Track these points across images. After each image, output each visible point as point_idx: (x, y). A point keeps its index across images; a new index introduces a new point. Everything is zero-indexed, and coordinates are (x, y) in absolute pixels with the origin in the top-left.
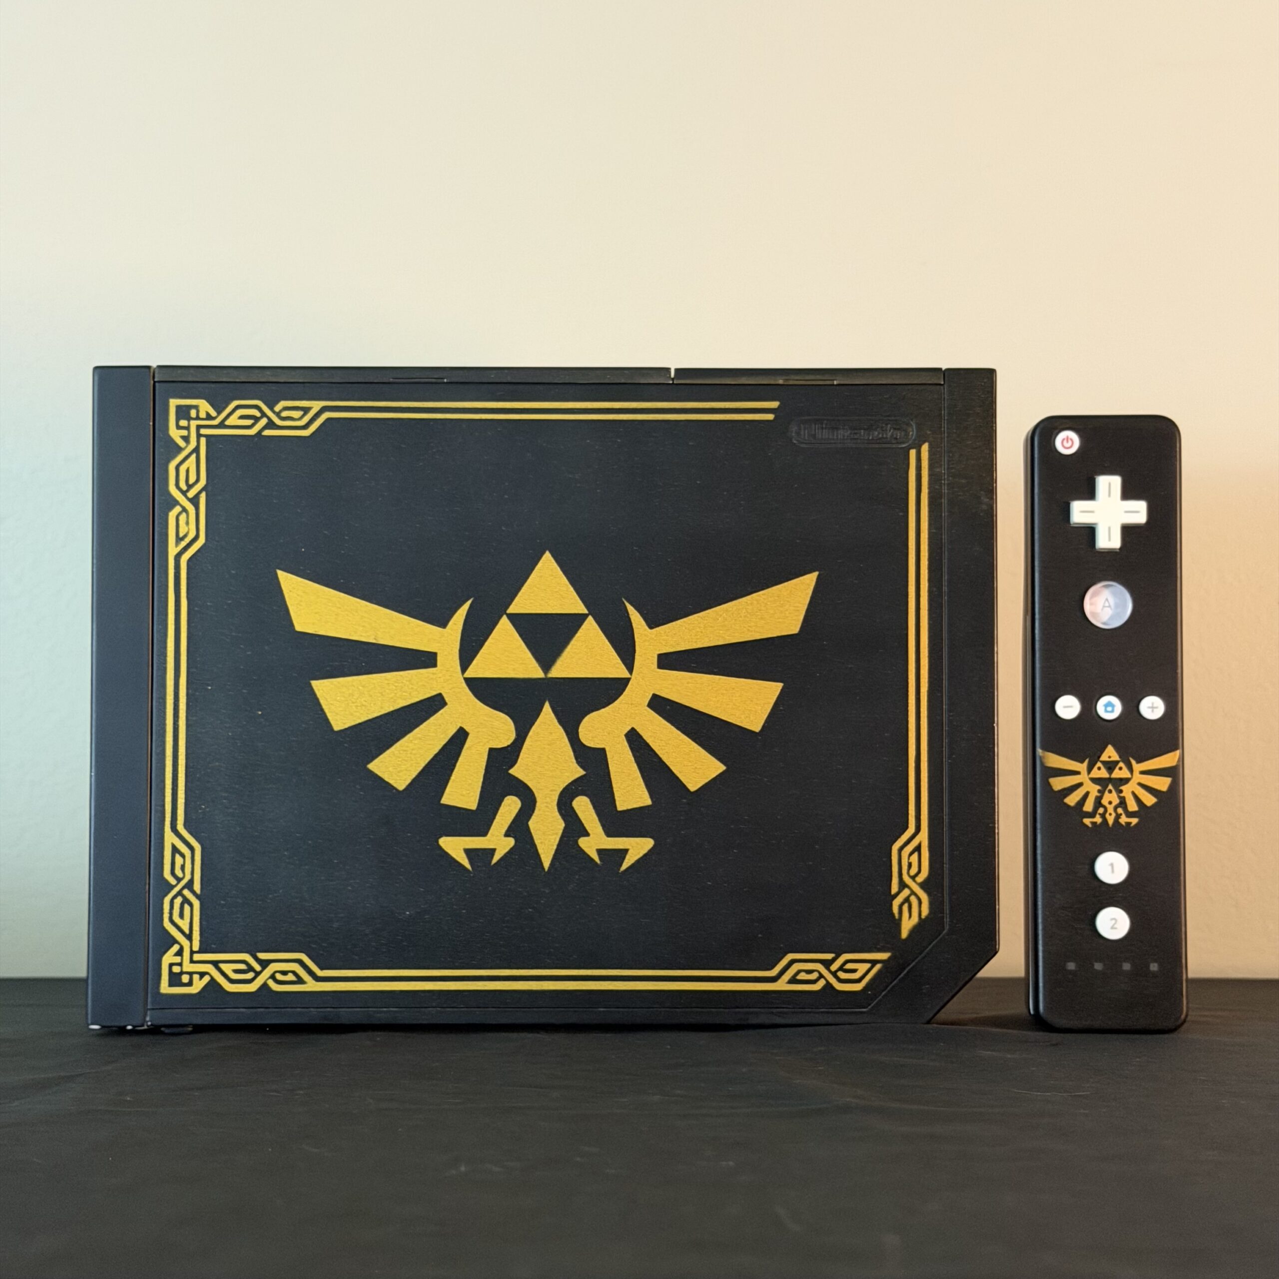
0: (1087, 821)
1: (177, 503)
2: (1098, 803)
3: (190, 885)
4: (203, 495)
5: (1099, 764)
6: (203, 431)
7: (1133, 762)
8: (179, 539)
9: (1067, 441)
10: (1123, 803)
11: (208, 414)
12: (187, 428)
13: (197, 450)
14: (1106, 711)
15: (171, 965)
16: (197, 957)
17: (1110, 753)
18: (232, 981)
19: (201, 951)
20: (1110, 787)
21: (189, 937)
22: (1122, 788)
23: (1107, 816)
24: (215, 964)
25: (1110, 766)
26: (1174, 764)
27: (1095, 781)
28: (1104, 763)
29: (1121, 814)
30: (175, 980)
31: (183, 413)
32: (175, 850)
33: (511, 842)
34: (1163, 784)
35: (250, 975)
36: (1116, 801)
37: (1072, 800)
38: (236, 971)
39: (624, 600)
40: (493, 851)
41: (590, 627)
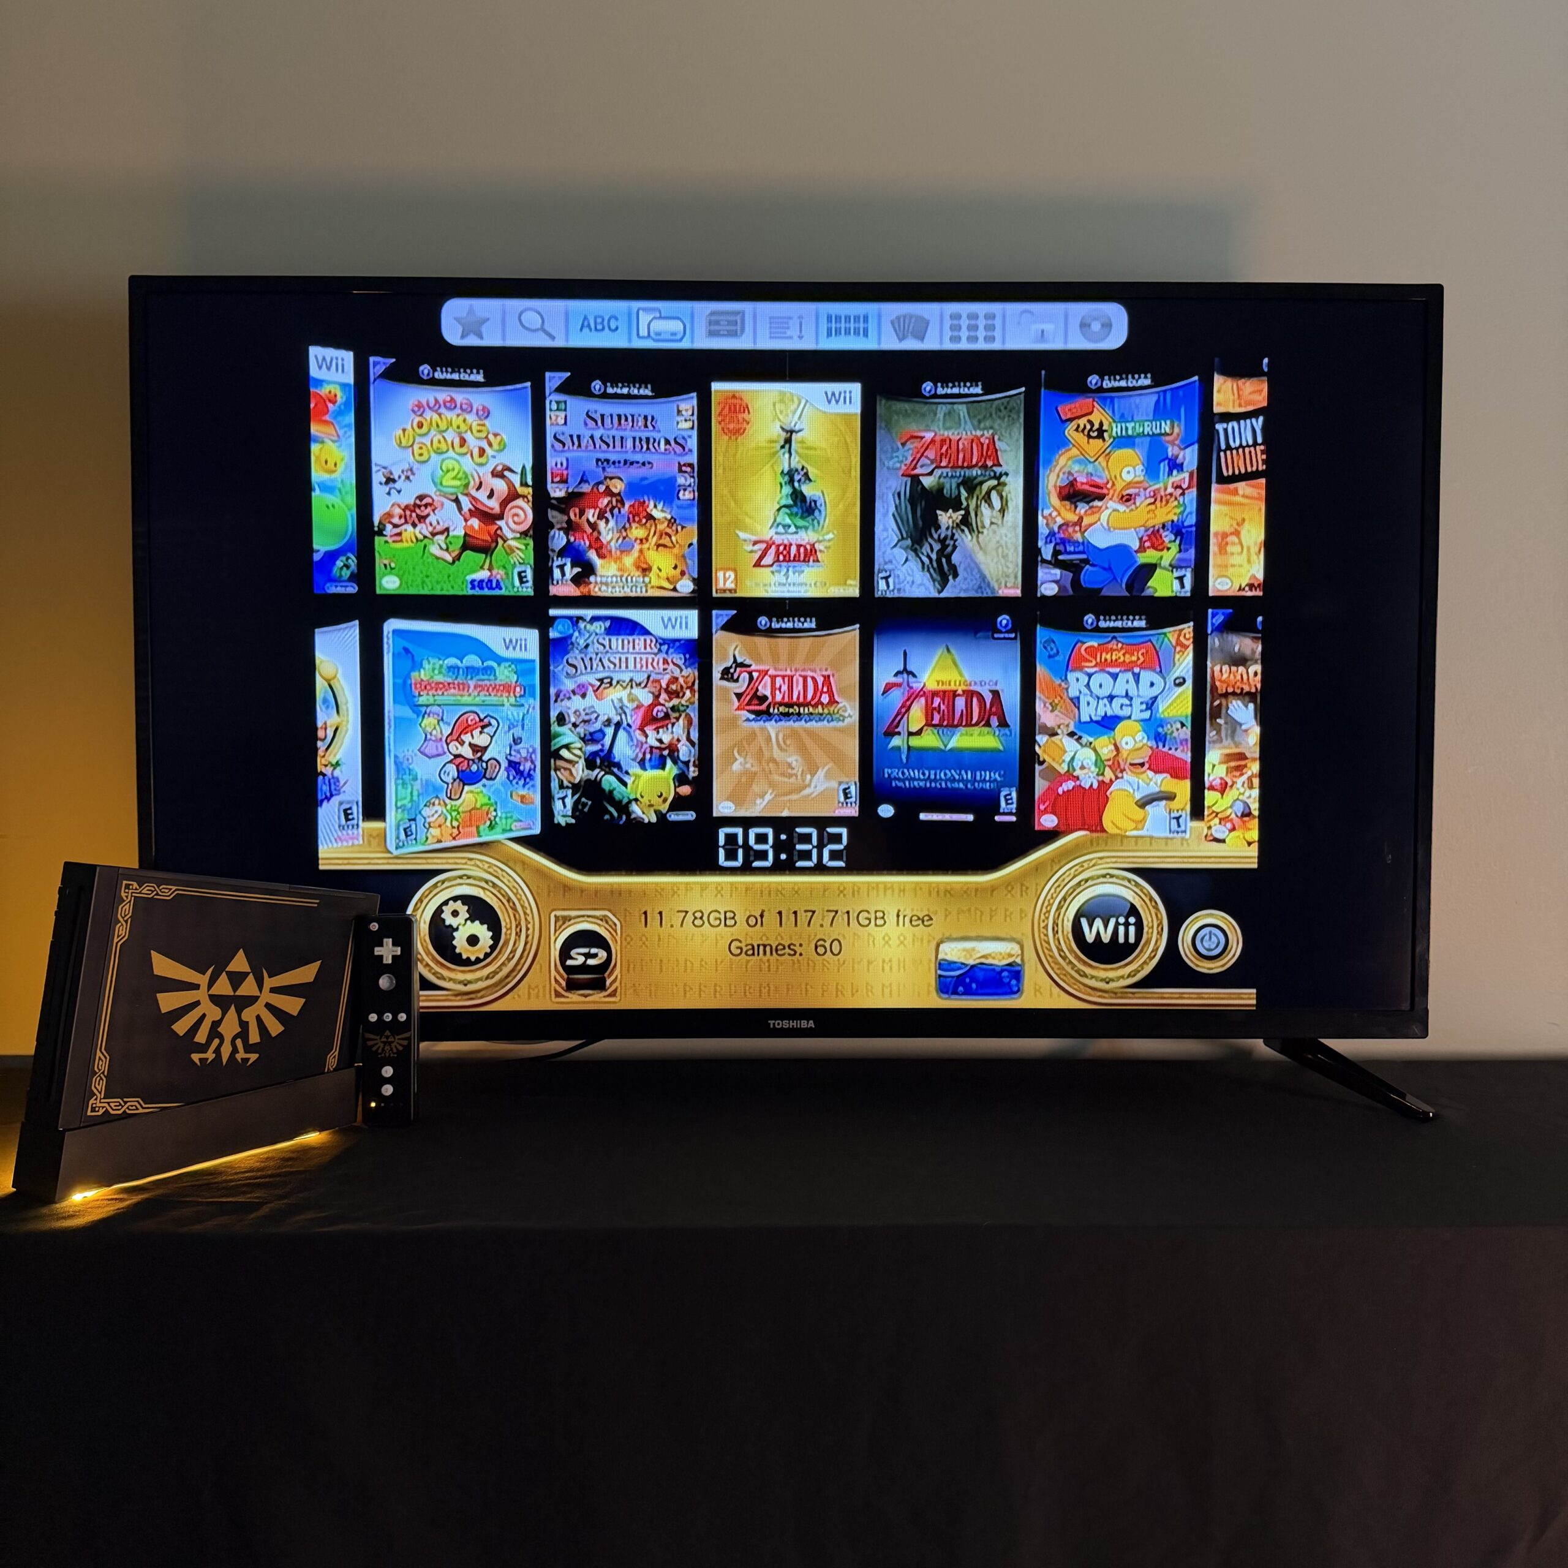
0: (379, 1056)
1: (120, 922)
2: (383, 1049)
3: (103, 1073)
4: (129, 920)
5: (383, 1037)
6: (133, 895)
7: (396, 1036)
8: (118, 936)
10: (392, 1049)
11: (135, 888)
12: (128, 893)
13: (130, 902)
14: (386, 1019)
15: (92, 1104)
16: (102, 1100)
17: (387, 1033)
18: (113, 1110)
19: (104, 1098)
20: (387, 1044)
21: (100, 1093)
22: (392, 1044)
23: (385, 1054)
24: (108, 1103)
25: (388, 1037)
27: (382, 1042)
28: (386, 1036)
29: (391, 1053)
30: (93, 1110)
31: (127, 886)
32: (100, 1058)
33: (214, 1055)
34: (405, 1043)
35: (120, 1107)
36: (389, 1049)
37: (374, 1049)
38: (115, 1106)
39: (262, 968)
40: (207, 1059)
41: (251, 977)
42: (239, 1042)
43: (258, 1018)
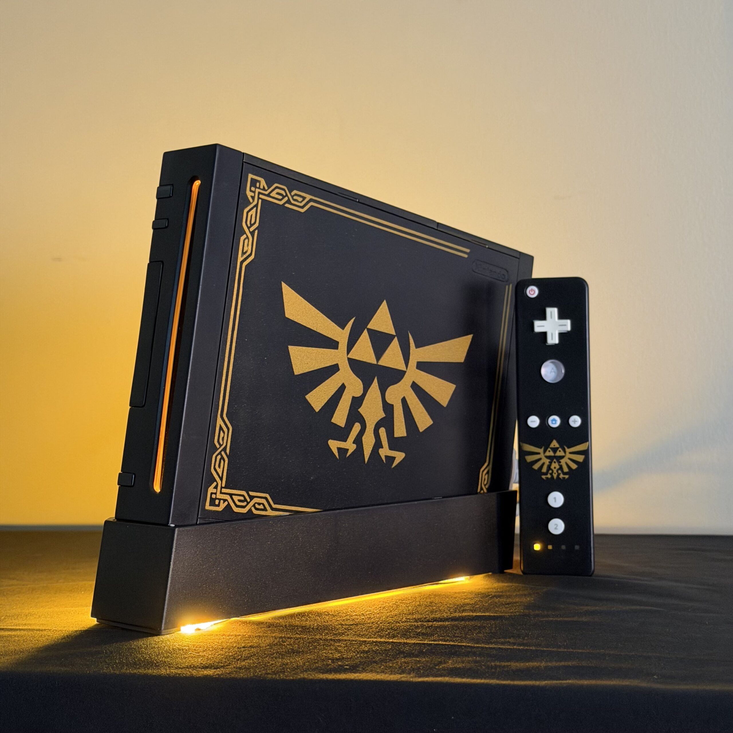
0: (543, 476)
1: (245, 233)
2: (549, 468)
3: (225, 449)
4: (256, 232)
5: (549, 449)
6: (261, 196)
7: (566, 448)
8: (244, 253)
10: (561, 468)
11: (264, 187)
12: (254, 192)
13: (256, 206)
14: (552, 423)
15: (212, 493)
16: (224, 490)
17: (555, 444)
18: (237, 506)
19: (226, 487)
20: (555, 460)
21: (221, 479)
22: (561, 461)
23: (554, 474)
24: (231, 495)
25: (555, 450)
26: (587, 449)
27: (548, 457)
28: (552, 448)
29: (560, 473)
30: (213, 502)
31: (254, 183)
32: (221, 428)
33: (355, 446)
34: (579, 460)
35: (245, 504)
36: (558, 467)
37: (537, 466)
38: (240, 501)
39: (409, 332)
40: (347, 450)
41: (395, 342)
42: (382, 431)
43: (404, 401)
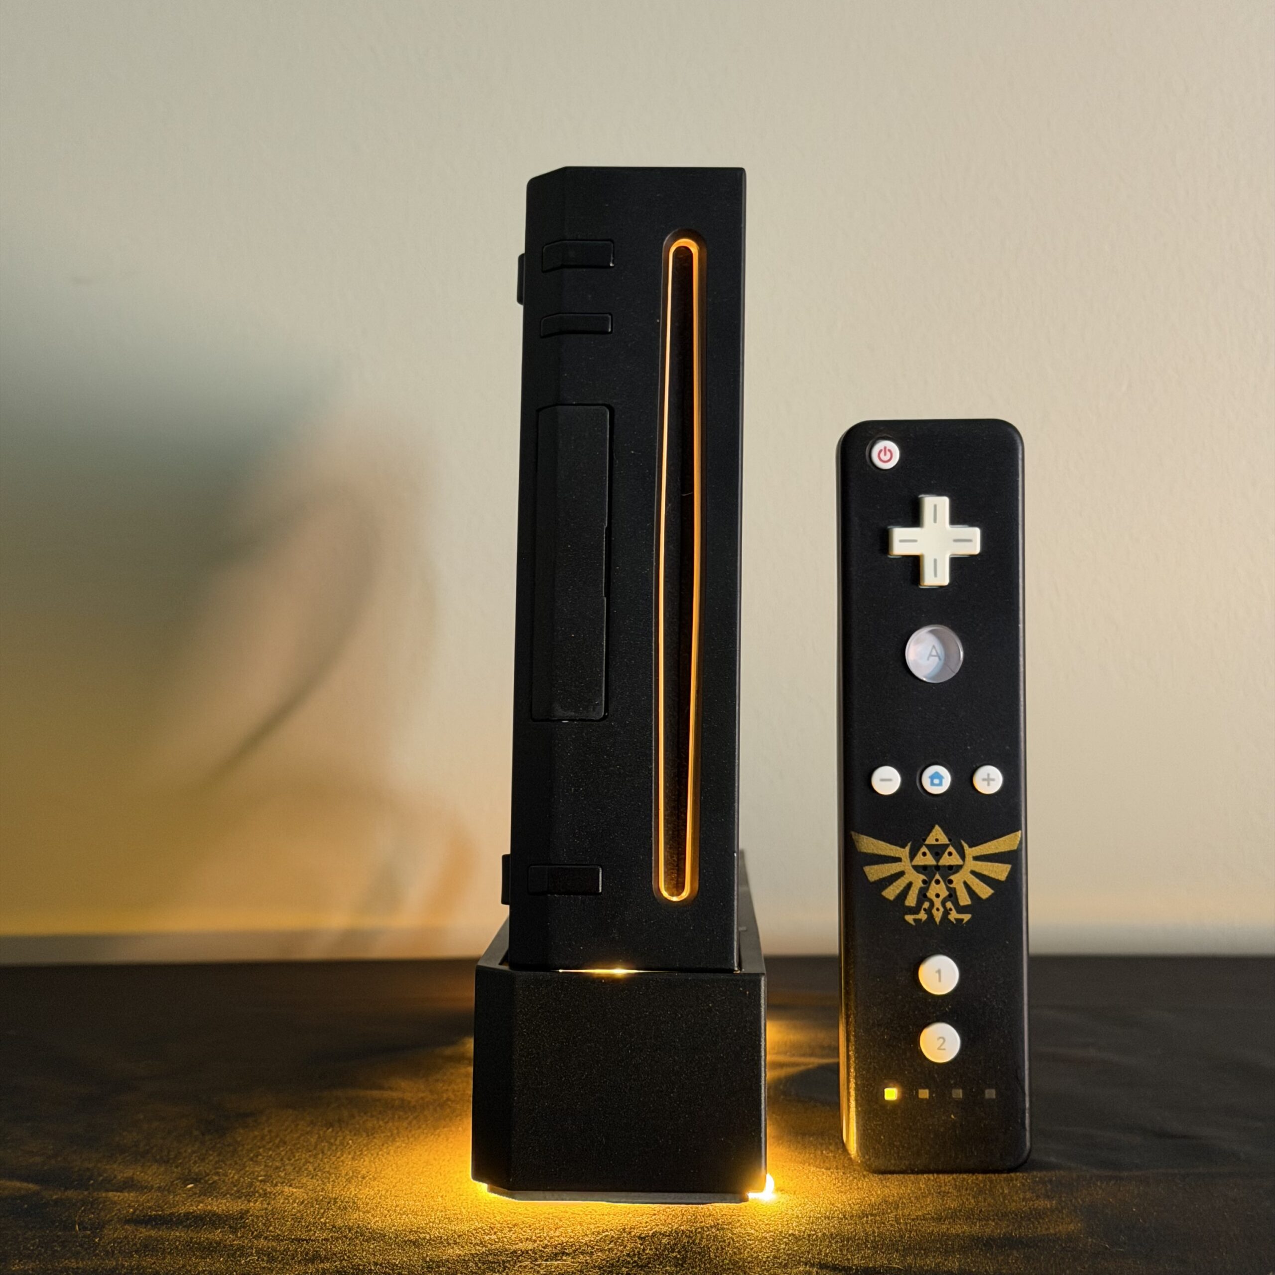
0: (910, 918)
2: (923, 895)
5: (924, 849)
7: (966, 846)
9: (885, 454)
10: (952, 895)
14: (932, 784)
17: (938, 835)
20: (938, 877)
22: (952, 877)
23: (934, 911)
25: (938, 851)
26: (1015, 848)
28: (930, 847)
29: (951, 910)
34: (1000, 872)
36: (944, 893)
37: (891, 892)
